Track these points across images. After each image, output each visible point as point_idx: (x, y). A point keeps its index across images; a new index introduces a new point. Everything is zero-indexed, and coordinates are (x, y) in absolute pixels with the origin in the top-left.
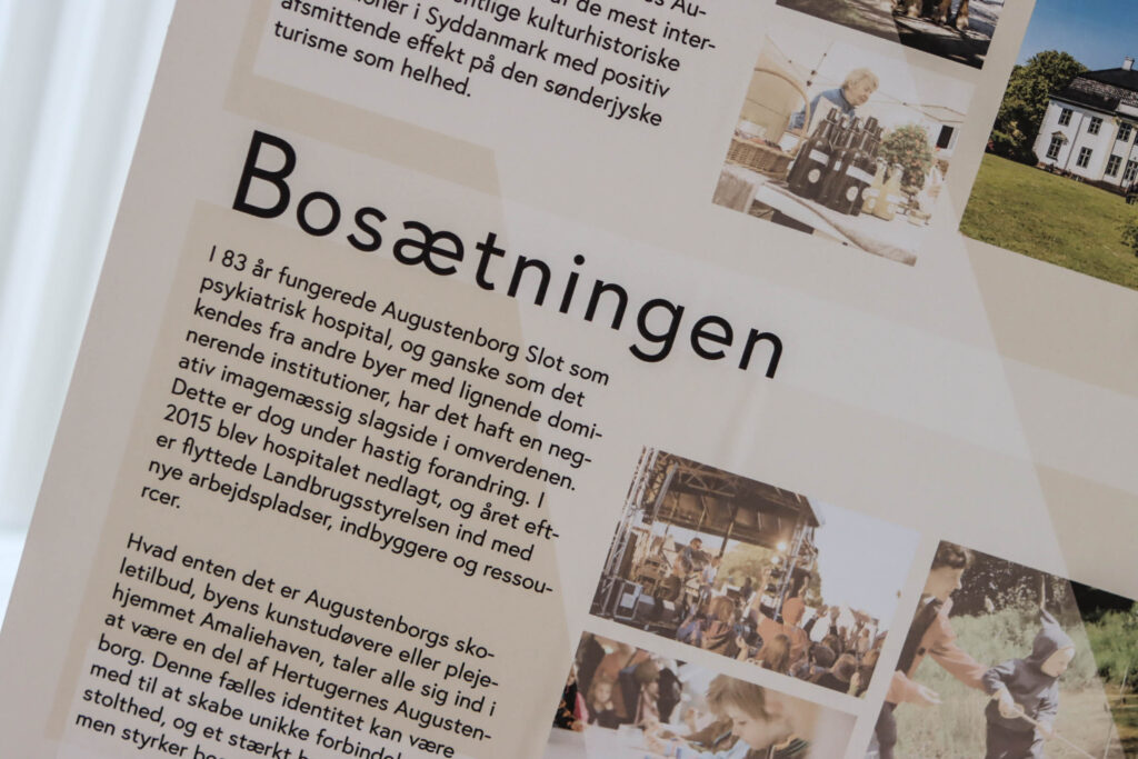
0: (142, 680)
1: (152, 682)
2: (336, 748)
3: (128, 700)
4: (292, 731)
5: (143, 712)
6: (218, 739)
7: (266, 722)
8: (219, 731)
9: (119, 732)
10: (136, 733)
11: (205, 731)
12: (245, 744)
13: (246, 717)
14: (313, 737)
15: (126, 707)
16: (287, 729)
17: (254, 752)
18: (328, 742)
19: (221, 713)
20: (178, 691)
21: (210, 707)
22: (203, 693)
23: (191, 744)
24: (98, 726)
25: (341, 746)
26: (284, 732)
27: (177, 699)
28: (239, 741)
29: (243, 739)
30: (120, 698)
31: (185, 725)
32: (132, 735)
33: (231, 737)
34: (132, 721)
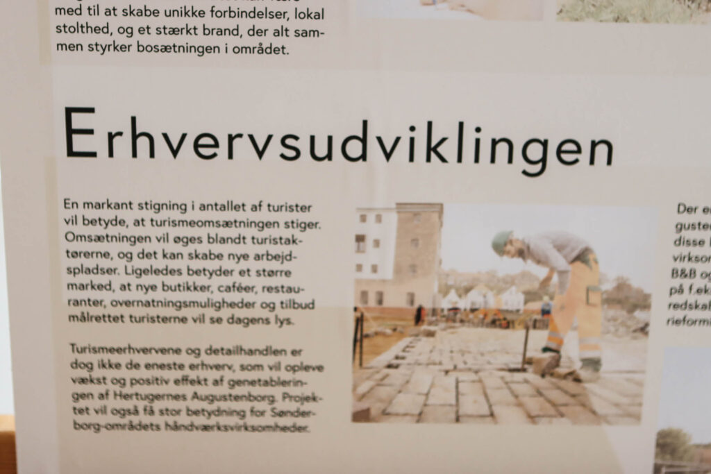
0: (89, 9)
1: (96, 8)
2: (224, 16)
3: (85, 25)
4: (193, 14)
5: (96, 30)
6: (149, 33)
7: (176, 13)
8: (148, 28)
9: (86, 48)
10: (97, 45)
11: (139, 31)
12: (167, 31)
13: (162, 13)
14: (208, 14)
15: (85, 29)
16: (190, 13)
17: (174, 35)
18: (219, 14)
19: (146, 15)
20: (114, 9)
21: (137, 14)
22: (130, 6)
23: (132, 41)
24: (71, 47)
25: (227, 14)
26: (189, 16)
27: (115, 15)
28: (162, 30)
29: (165, 28)
30: (80, 25)
31: (125, 30)
32: (94, 47)
33: (157, 29)
34: (92, 38)
